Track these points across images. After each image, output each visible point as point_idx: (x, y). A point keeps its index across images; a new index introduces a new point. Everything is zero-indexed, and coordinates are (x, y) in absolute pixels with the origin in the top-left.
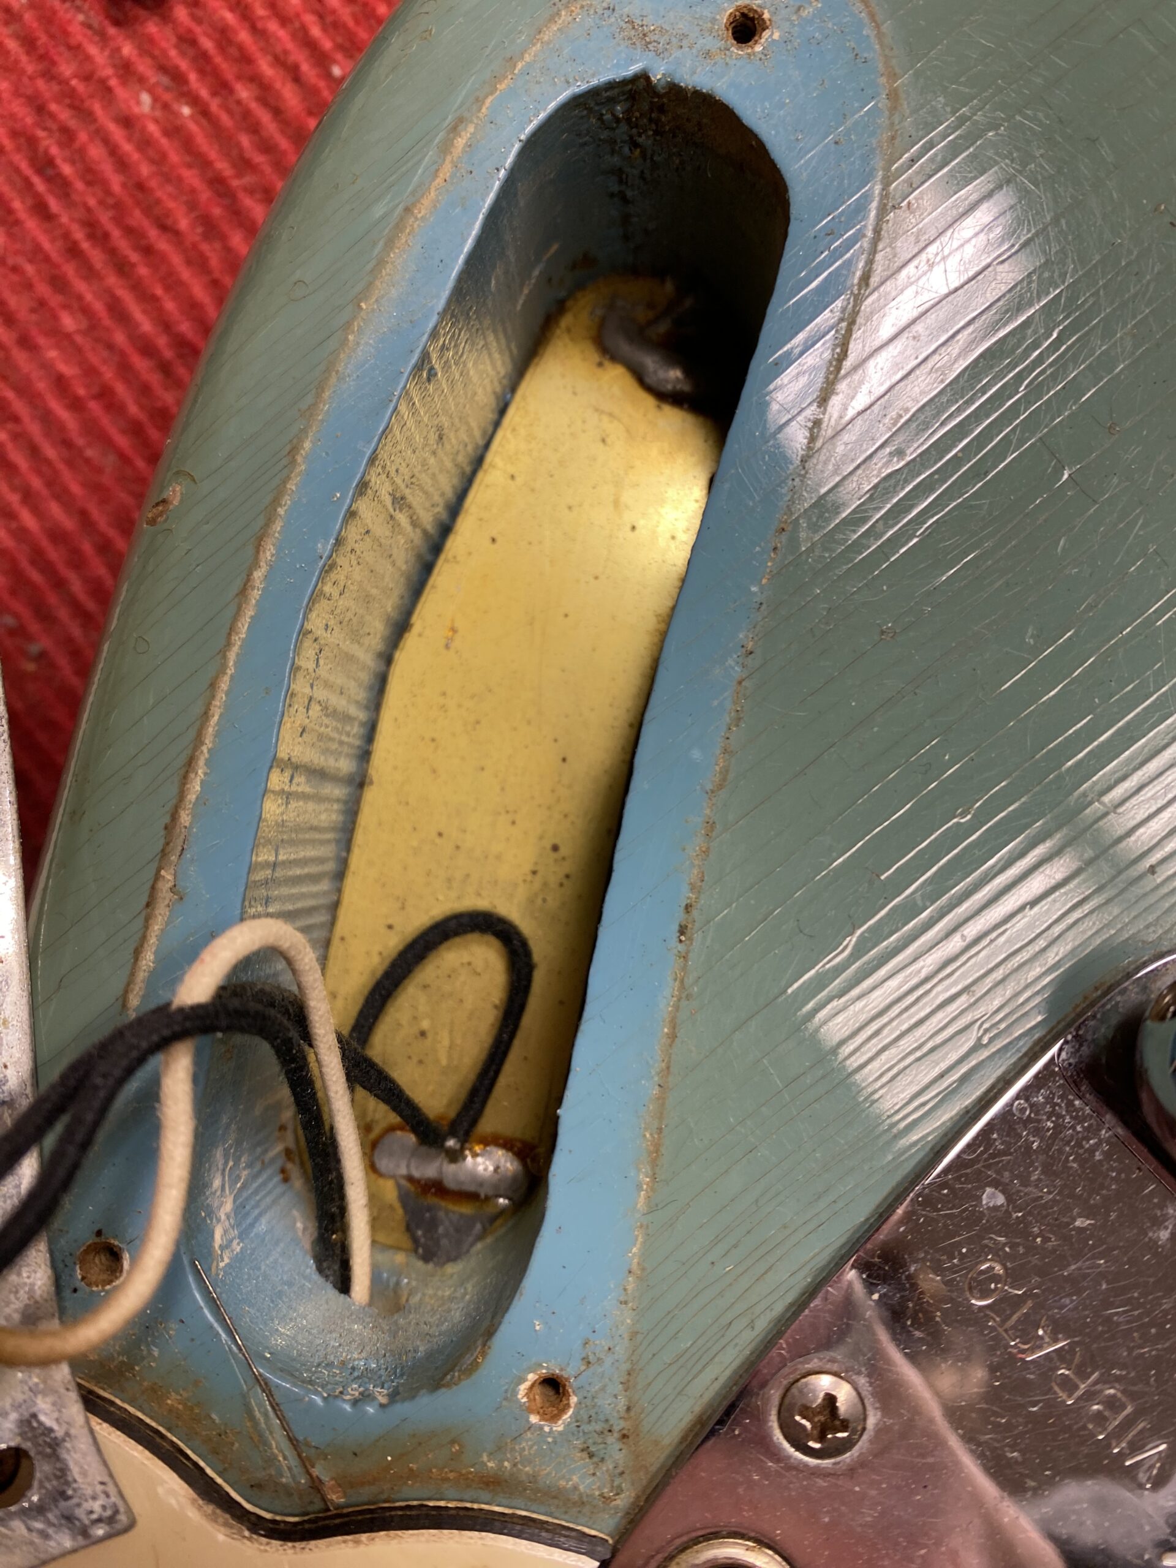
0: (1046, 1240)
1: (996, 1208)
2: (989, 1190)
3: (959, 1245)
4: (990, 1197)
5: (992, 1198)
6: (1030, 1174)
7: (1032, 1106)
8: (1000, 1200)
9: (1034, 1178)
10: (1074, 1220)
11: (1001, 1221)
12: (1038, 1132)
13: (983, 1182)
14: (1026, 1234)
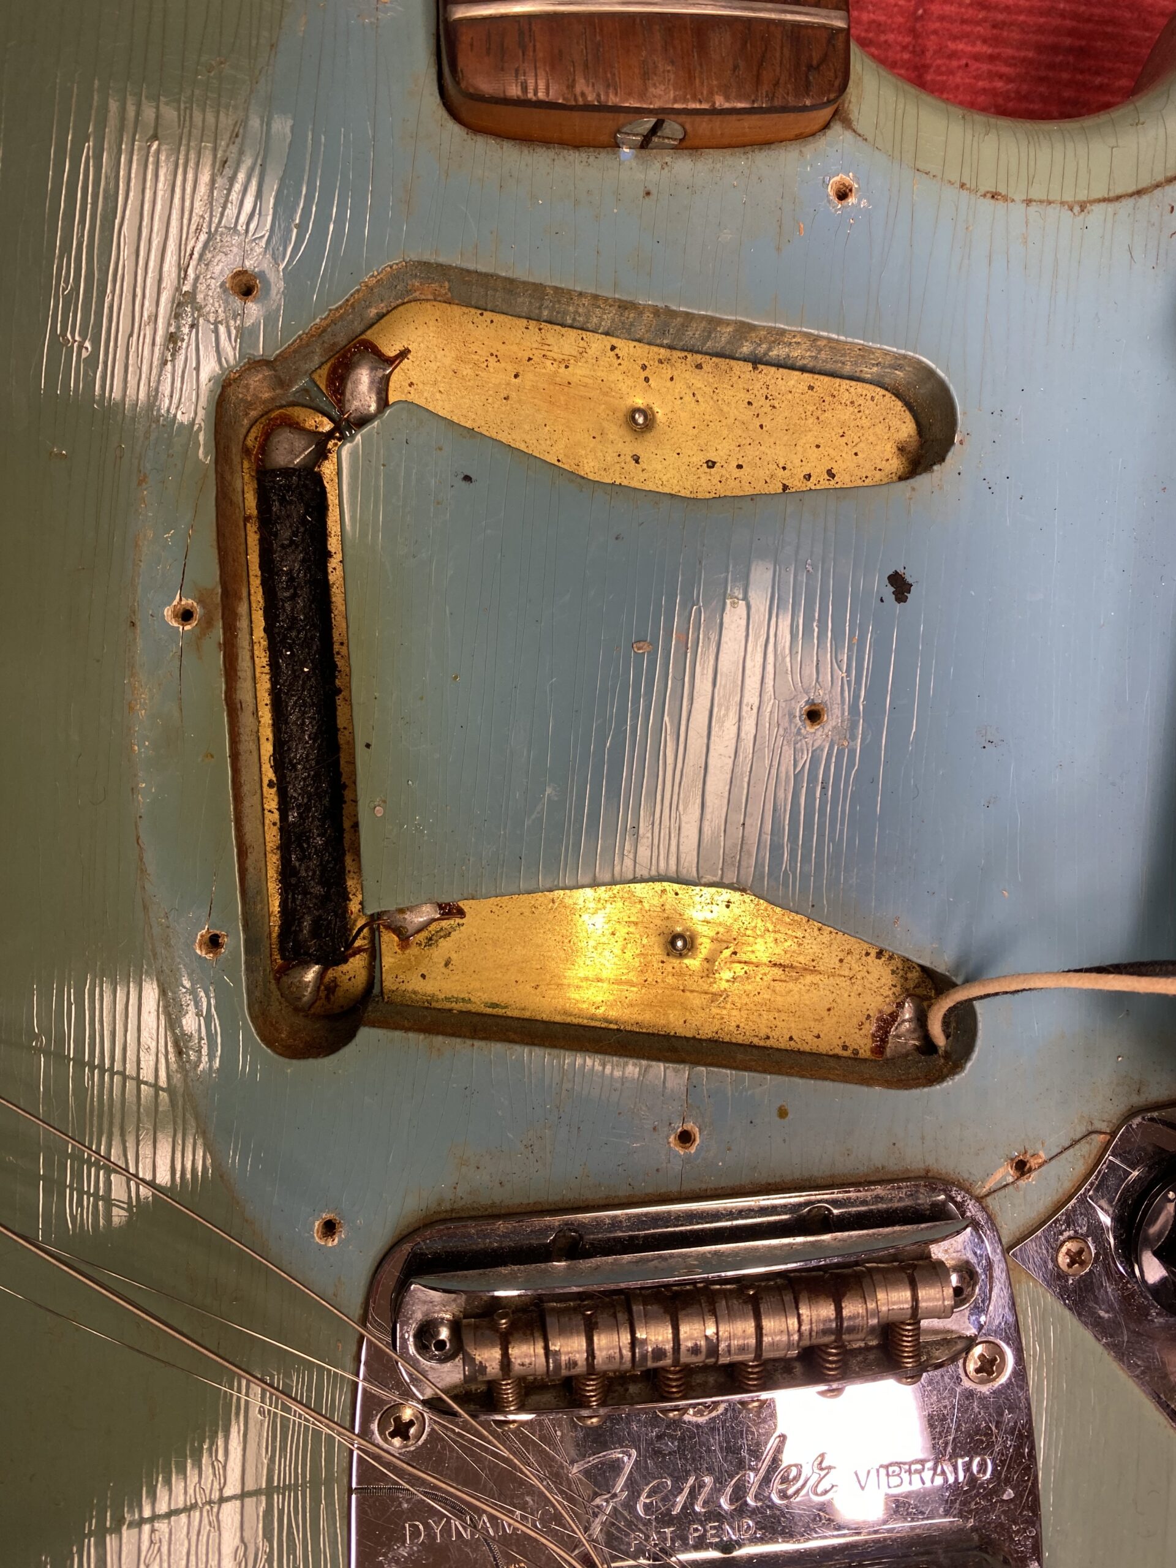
0: (976, 1503)
1: (1004, 1493)
2: (1013, 1495)
3: (1002, 1469)
4: (1010, 1494)
5: (1009, 1494)
6: (1005, 1516)
7: (1029, 1537)
8: (1005, 1497)
9: (1002, 1517)
10: (975, 1520)
11: (997, 1491)
12: (1017, 1532)
13: (1019, 1495)
14: (984, 1497)
